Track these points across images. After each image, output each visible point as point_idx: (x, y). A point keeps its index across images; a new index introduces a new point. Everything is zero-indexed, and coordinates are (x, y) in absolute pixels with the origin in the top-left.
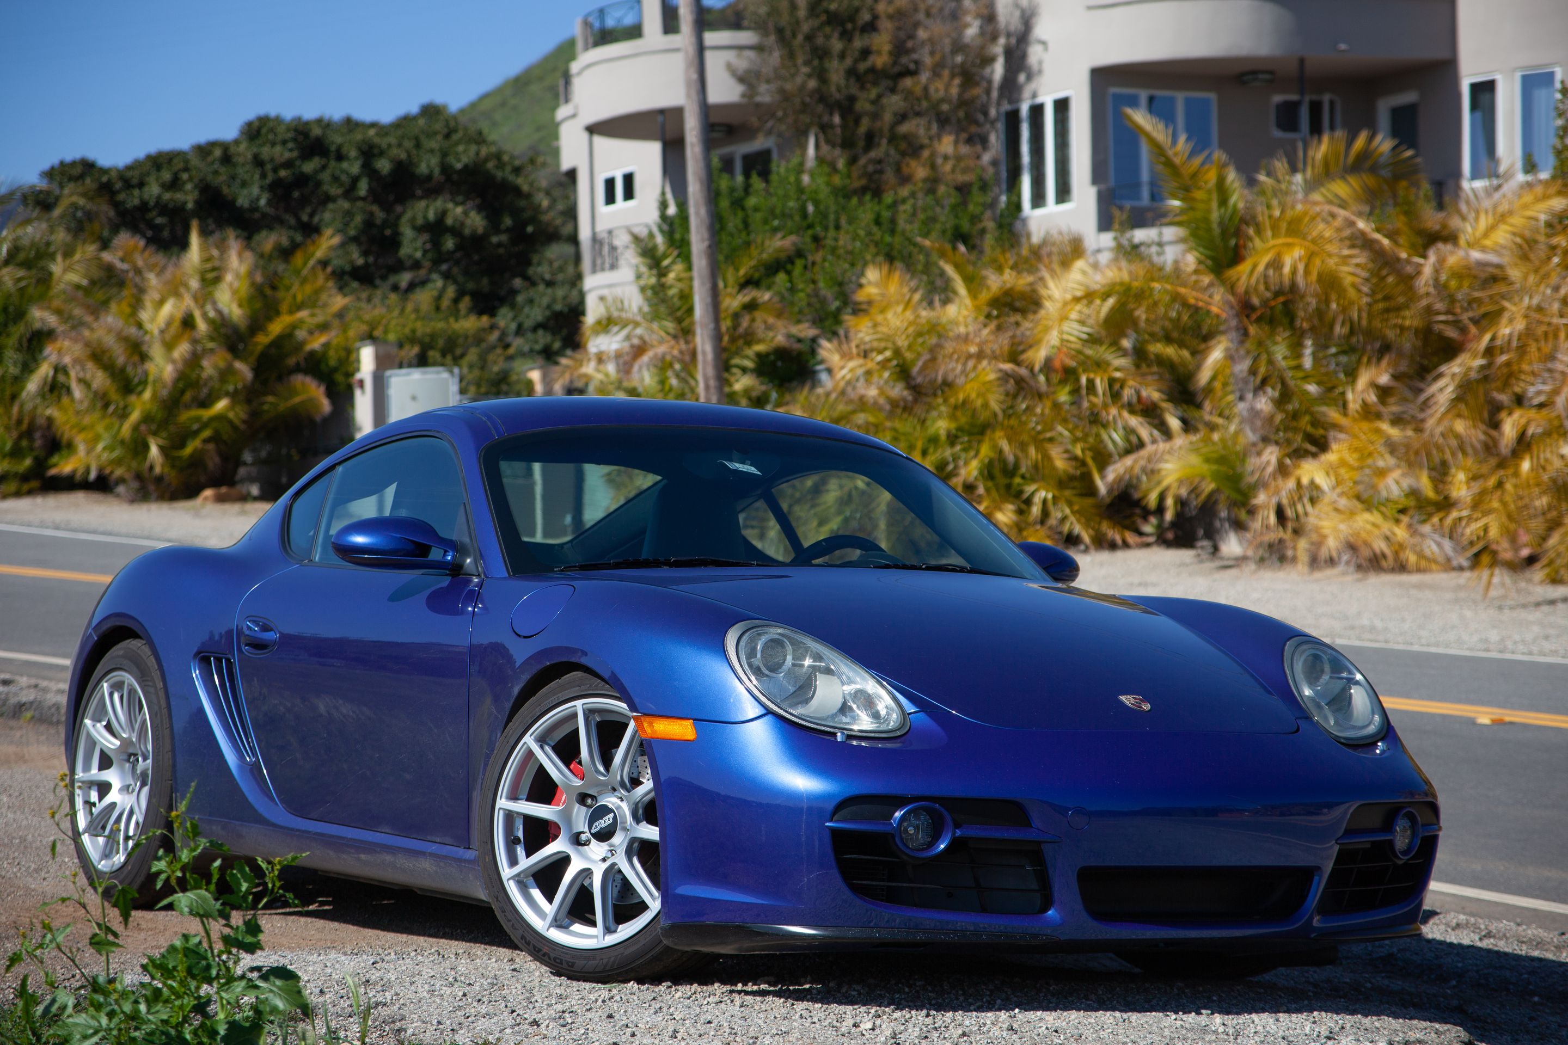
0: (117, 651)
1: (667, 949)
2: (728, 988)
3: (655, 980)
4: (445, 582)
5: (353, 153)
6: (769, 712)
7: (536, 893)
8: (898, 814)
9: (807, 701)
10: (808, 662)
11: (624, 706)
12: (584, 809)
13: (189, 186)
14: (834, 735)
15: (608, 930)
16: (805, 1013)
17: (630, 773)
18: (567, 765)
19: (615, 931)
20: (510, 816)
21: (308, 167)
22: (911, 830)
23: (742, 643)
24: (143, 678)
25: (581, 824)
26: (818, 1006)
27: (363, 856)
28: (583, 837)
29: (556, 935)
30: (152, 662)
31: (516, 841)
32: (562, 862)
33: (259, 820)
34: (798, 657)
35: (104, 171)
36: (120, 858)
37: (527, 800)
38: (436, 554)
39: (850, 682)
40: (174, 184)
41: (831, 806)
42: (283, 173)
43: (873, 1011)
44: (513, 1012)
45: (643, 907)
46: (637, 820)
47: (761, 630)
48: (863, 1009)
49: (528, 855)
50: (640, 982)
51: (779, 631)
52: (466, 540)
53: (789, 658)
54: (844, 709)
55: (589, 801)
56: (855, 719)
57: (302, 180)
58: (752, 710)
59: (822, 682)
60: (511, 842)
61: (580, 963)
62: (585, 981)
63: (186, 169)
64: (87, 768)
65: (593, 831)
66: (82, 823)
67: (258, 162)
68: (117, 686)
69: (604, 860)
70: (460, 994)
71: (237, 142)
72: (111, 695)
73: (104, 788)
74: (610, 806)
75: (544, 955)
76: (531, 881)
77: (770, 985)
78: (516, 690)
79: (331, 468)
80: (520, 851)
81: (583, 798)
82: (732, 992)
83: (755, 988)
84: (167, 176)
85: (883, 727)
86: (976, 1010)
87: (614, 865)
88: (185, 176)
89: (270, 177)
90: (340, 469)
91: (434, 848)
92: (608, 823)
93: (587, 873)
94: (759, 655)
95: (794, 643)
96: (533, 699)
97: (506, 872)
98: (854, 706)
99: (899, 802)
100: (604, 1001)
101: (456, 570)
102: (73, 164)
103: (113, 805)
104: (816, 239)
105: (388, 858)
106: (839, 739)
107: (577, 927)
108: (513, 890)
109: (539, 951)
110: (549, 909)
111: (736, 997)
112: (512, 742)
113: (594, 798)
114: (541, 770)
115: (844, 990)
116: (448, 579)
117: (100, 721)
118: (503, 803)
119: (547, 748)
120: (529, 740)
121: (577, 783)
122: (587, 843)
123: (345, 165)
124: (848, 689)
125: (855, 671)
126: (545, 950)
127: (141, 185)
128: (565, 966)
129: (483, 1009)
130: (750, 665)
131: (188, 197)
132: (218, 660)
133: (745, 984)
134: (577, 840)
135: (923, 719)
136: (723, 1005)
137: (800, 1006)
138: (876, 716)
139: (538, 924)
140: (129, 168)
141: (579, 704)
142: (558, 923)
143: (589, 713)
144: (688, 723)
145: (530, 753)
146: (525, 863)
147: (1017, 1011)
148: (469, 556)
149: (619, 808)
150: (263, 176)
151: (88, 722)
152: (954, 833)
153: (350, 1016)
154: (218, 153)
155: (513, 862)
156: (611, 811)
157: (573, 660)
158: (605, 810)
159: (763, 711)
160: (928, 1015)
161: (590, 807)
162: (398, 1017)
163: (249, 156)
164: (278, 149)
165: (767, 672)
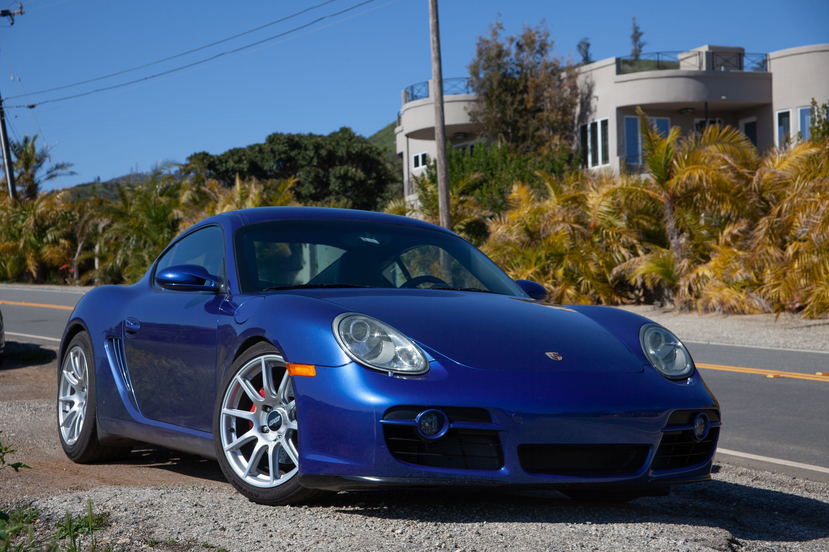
0: (76, 337)
1: (304, 489)
2: (337, 509)
3: (300, 505)
4: (212, 297)
5: (311, 147)
6: (353, 361)
7: (241, 458)
8: (419, 415)
9: (376, 356)
10: (376, 335)
11: (281, 357)
12: (266, 414)
13: (245, 162)
14: (387, 373)
15: (276, 478)
16: (369, 524)
17: (288, 394)
18: (258, 391)
19: (279, 478)
20: (229, 418)
21: (293, 154)
22: (427, 424)
23: (342, 325)
24: (85, 349)
25: (264, 422)
26: (379, 519)
27: (173, 438)
28: (265, 428)
29: (249, 480)
30: (89, 342)
31: (232, 430)
32: (254, 441)
33: (132, 420)
34: (372, 332)
35: (212, 157)
36: (76, 439)
37: (238, 409)
38: (207, 283)
39: (399, 345)
40: (240, 161)
41: (382, 412)
42: (283, 156)
43: (407, 522)
44: (216, 522)
45: (294, 466)
46: (291, 419)
47: (352, 318)
48: (402, 521)
49: (238, 438)
50: (292, 505)
51: (364, 318)
52: (223, 276)
53: (368, 332)
54: (395, 359)
55: (268, 409)
56: (402, 365)
57: (290, 159)
58: (347, 360)
59: (385, 345)
60: (230, 431)
61: (261, 495)
62: (265, 504)
63: (244, 155)
64: (65, 394)
65: (270, 425)
66: (61, 421)
67: (273, 151)
68: (76, 354)
69: (275, 440)
70: (194, 512)
71: (265, 144)
72: (74, 358)
73: (72, 404)
74: (279, 412)
75: (244, 490)
76: (239, 451)
77: (361, 507)
78: (235, 351)
79: (173, 245)
80: (234, 435)
81: (265, 408)
82: (337, 511)
83: (352, 509)
84: (236, 158)
85: (415, 369)
86: (463, 522)
87: (279, 443)
88: (244, 158)
89: (278, 157)
90: (177, 245)
91: (202, 434)
92: (277, 421)
93: (266, 447)
94: (351, 332)
95: (371, 324)
96: (241, 355)
97: (226, 446)
98: (401, 359)
99: (420, 408)
100: (267, 516)
101: (216, 291)
102: (200, 154)
103: (75, 412)
104: (492, 174)
105: (183, 439)
106: (390, 375)
107: (261, 476)
108: (229, 456)
109: (242, 488)
110: (246, 465)
111: (338, 515)
112: (230, 379)
113: (271, 408)
114: (245, 394)
115: (397, 510)
116: (214, 296)
117: (70, 371)
118: (225, 410)
119: (247, 382)
120: (238, 377)
121: (262, 400)
122: (267, 432)
123: (308, 152)
124: (398, 348)
125: (404, 341)
126: (244, 488)
127: (226, 162)
128: (254, 496)
129: (201, 520)
130: (346, 337)
131: (245, 166)
132: (116, 340)
133: (347, 507)
134: (262, 430)
135: (436, 364)
136: (328, 519)
137: (369, 520)
138: (412, 363)
139: (241, 473)
140: (222, 155)
141: (262, 358)
142: (251, 474)
143: (268, 362)
144: (312, 368)
145: (238, 385)
146: (236, 441)
147: (485, 522)
148: (223, 284)
149: (283, 413)
150: (275, 157)
151: (65, 372)
152: (450, 426)
153: (133, 524)
154: (257, 148)
155: (230, 441)
156: (279, 415)
157: (260, 335)
158: (276, 414)
159: (350, 360)
160: (436, 525)
161: (269, 412)
162: (154, 525)
163: (269, 149)
164: (281, 146)
165: (355, 339)
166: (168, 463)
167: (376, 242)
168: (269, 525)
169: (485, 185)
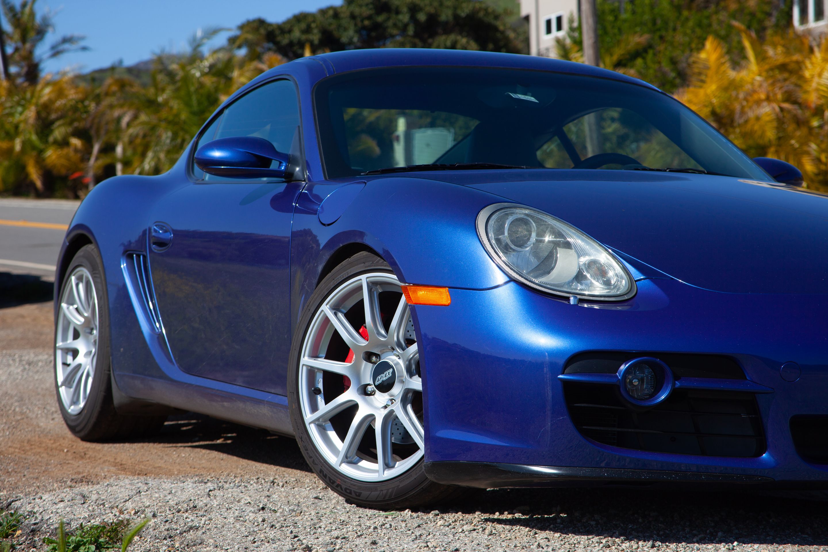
0: (80, 253)
1: (433, 484)
2: (486, 516)
3: (427, 510)
4: (282, 187)
5: (405, 9)
6: (511, 280)
7: (333, 435)
8: (623, 367)
9: (549, 273)
10: (548, 238)
11: (395, 277)
12: (370, 365)
13: (315, 31)
14: (568, 299)
15: (388, 466)
16: (543, 543)
17: (405, 335)
18: (357, 330)
19: (393, 467)
20: (312, 372)
21: (380, 19)
22: (636, 382)
23: (491, 222)
24: (93, 271)
25: (368, 379)
26: (557, 535)
27: (226, 404)
28: (370, 388)
29: (346, 470)
30: (98, 260)
31: (317, 391)
32: (353, 408)
33: (163, 377)
34: (540, 234)
35: (270, 25)
36: (82, 405)
37: (326, 358)
38: (274, 165)
39: (585, 254)
40: (308, 30)
41: (562, 361)
42: (367, 23)
43: (604, 541)
44: (295, 537)
45: (415, 448)
46: (411, 375)
47: (509, 211)
48: (596, 539)
49: (326, 403)
50: (414, 510)
51: (527, 212)
52: (297, 154)
53: (534, 235)
54: (579, 277)
55: (374, 359)
56: (590, 286)
57: (377, 27)
58: (500, 278)
59: (561, 254)
60: (313, 392)
61: (365, 494)
62: (371, 508)
63: (314, 21)
64: (65, 339)
65: (377, 383)
66: (60, 379)
67: (353, 17)
68: (80, 279)
69: (385, 407)
70: (260, 520)
71: (342, 7)
72: (77, 285)
73: (75, 353)
74: (391, 363)
75: (338, 486)
76: (329, 424)
77: (523, 514)
78: (320, 268)
79: (221, 112)
80: (320, 400)
81: (369, 356)
82: (486, 520)
83: (510, 516)
84: (303, 26)
85: (613, 292)
86: (698, 543)
87: (392, 412)
88: (313, 25)
89: (360, 24)
90: (226, 112)
91: (270, 397)
92: (388, 376)
93: (371, 418)
94: (506, 234)
95: (538, 222)
96: (330, 274)
97: (308, 416)
98: (588, 276)
99: (624, 356)
100: (375, 528)
101: (288, 176)
102: (254, 21)
103: (79, 366)
105: (241, 405)
106: (572, 302)
107: (364, 463)
108: (313, 431)
109: (334, 482)
110: (341, 446)
111: (489, 526)
112: (312, 310)
113: (377, 356)
114: (336, 335)
115: (584, 520)
116: (285, 185)
117: (72, 304)
118: (306, 360)
119: (340, 315)
120: (326, 309)
121: (363, 343)
122: (372, 394)
123: (400, 17)
124: (584, 260)
125: (593, 247)
126: (338, 482)
127: (290, 31)
128: (353, 495)
129: (271, 534)
130: (498, 241)
131: (316, 37)
132: (138, 256)
133: (501, 513)
134: (364, 391)
135: (647, 284)
136: (474, 534)
137: (542, 535)
138: (607, 283)
139: (332, 459)
140: (285, 23)
141: (363, 278)
142: (348, 460)
143: (372, 285)
144: (445, 291)
145: (327, 320)
146: (324, 408)
147: (735, 543)
148: (298, 165)
149: (397, 364)
150: (356, 25)
151: (64, 305)
152: (674, 384)
153: (165, 539)
154: (331, 12)
155: (314, 408)
156: (391, 367)
157: (359, 241)
158: (386, 366)
159: (507, 279)
160: (653, 546)
161: (374, 363)
162: (199, 541)
163: (348, 14)
164: (364, 9)
165: (513, 247)
166: (219, 441)
167: (533, 99)
168: (380, 543)
169: (651, 52)
